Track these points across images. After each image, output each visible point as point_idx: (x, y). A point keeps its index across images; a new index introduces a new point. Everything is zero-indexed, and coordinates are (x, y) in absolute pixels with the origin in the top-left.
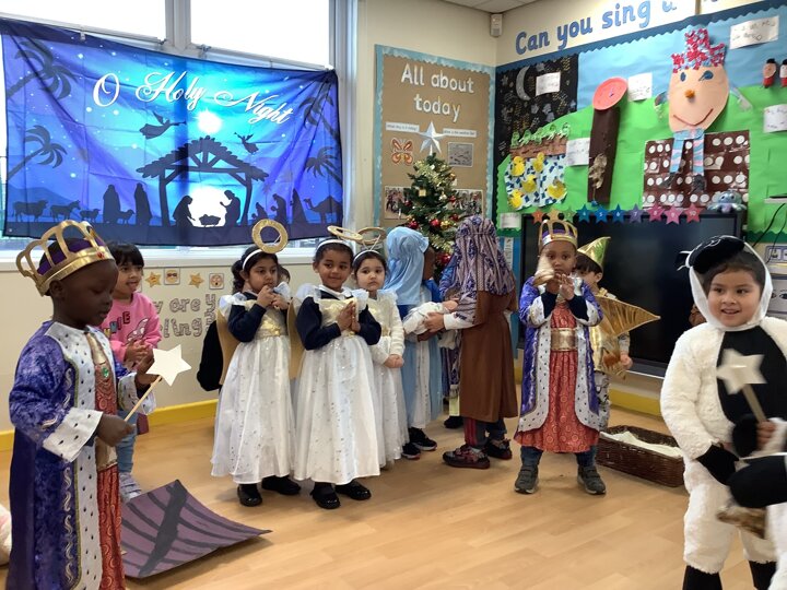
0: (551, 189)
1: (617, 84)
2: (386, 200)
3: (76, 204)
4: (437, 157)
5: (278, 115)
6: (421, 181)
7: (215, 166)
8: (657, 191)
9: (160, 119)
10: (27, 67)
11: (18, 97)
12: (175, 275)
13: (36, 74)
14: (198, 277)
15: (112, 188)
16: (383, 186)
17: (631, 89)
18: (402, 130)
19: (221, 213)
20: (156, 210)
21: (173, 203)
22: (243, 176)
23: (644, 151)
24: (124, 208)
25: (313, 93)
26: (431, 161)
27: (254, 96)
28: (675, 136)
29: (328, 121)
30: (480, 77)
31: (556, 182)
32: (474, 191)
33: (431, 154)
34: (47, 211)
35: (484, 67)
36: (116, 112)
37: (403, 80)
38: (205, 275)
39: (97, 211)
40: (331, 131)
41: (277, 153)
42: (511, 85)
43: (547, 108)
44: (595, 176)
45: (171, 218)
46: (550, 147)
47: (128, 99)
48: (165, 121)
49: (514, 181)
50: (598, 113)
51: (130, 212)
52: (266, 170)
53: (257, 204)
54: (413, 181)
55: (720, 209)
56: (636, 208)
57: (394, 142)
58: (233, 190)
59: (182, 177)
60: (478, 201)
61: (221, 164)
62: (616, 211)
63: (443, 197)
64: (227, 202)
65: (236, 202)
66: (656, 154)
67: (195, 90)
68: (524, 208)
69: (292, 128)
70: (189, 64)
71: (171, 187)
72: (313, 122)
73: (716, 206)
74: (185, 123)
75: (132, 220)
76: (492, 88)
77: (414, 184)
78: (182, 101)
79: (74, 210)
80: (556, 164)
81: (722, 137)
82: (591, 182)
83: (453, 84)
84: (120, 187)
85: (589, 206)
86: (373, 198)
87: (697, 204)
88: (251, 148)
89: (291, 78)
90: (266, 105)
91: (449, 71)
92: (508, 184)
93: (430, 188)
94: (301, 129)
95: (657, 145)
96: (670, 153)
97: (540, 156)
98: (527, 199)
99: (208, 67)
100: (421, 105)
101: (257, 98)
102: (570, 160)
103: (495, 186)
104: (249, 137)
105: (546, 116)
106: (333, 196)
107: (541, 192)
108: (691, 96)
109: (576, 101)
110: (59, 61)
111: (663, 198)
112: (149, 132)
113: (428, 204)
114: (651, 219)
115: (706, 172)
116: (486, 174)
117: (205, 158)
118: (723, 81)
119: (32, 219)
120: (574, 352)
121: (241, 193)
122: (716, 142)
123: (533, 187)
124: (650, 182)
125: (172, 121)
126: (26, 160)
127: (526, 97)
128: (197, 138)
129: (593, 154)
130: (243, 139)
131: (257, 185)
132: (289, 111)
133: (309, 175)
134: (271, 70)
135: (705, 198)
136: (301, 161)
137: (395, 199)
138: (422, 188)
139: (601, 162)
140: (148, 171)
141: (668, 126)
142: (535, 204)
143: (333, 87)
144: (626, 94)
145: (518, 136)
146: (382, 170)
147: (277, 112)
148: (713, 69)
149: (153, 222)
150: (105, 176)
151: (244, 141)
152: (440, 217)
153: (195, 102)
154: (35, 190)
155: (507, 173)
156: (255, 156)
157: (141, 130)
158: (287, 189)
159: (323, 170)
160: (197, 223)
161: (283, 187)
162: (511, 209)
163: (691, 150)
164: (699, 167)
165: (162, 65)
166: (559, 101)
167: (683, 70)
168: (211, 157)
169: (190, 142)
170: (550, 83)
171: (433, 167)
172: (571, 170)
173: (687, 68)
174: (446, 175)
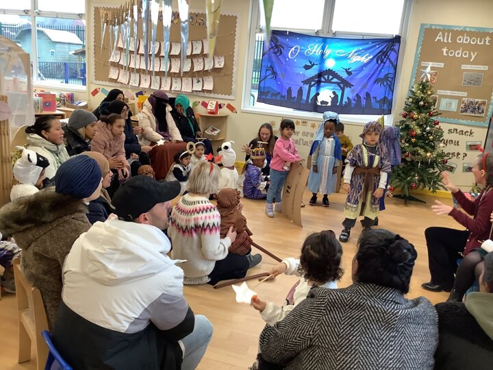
3: (279, 93)
5: (364, 59)
9: (311, 63)
11: (266, 56)
12: (305, 122)
13: (273, 48)
14: (314, 124)
15: (290, 88)
20: (304, 97)
22: (342, 85)
25: (384, 48)
26: (423, 84)
29: (392, 60)
32: (480, 100)
33: (424, 81)
37: (436, 40)
39: (285, 96)
40: (392, 64)
41: (360, 76)
48: (313, 63)
51: (295, 97)
52: (353, 83)
58: (336, 91)
59: (318, 85)
60: (482, 107)
61: (335, 80)
64: (333, 96)
65: (336, 96)
67: (328, 50)
69: (370, 65)
70: (328, 40)
71: (313, 89)
72: (382, 62)
78: (323, 54)
79: (278, 95)
83: (474, 41)
88: (349, 73)
89: (372, 43)
90: (358, 55)
91: (471, 34)
94: (375, 65)
99: (333, 40)
100: (447, 52)
101: (355, 52)
104: (349, 69)
110: (280, 42)
112: (307, 67)
117: (328, 77)
126: (266, 77)
128: (326, 69)
130: (346, 70)
131: (347, 90)
132: (371, 57)
133: (377, 86)
134: (363, 40)
136: (373, 79)
140: (305, 82)
153: (327, 55)
154: (267, 87)
157: (304, 67)
159: (385, 83)
168: (331, 77)
169: (323, 71)
171: (420, 87)
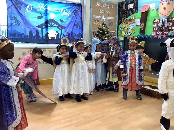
0: (131, 31)
1: (147, 6)
2: (93, 34)
3: (23, 34)
4: (105, 23)
5: (68, 14)
6: (101, 29)
7: (54, 25)
8: (156, 31)
9: (41, 15)
10: (12, 3)
11: (10, 10)
12: (45, 50)
13: (14, 4)
14: (50, 51)
15: (31, 30)
16: (92, 30)
17: (150, 7)
18: (96, 17)
19: (55, 36)
20: (41, 36)
21: (44, 34)
22: (60, 28)
23: (153, 22)
24: (34, 35)
25: (76, 9)
26: (103, 24)
27: (62, 9)
28: (161, 18)
29: (80, 15)
30: (115, 5)
31: (132, 29)
32: (113, 32)
33: (103, 23)
34: (17, 35)
35: (116, 2)
36: (31, 13)
37: (97, 6)
38: (52, 50)
39: (28, 36)
40: (80, 17)
41: (68, 22)
42: (122, 7)
43: (131, 12)
44: (141, 28)
45: (44, 37)
46: (131, 21)
47: (34, 10)
48: (42, 15)
49: (122, 29)
50: (143, 13)
51: (35, 36)
52: (65, 26)
53: (63, 34)
54: (99, 29)
55: (171, 35)
56: (151, 35)
57: (95, 20)
58: (58, 31)
59: (46, 28)
60: (114, 34)
61: (55, 25)
62: (146, 36)
63: (106, 33)
64: (57, 34)
65: (58, 34)
66: (156, 22)
67: (49, 8)
68: (125, 35)
69: (71, 17)
70: (48, 2)
71: (44, 30)
72: (76, 15)
73: (170, 34)
74: (47, 16)
75: (35, 38)
76: (118, 8)
77: (99, 30)
78: (46, 10)
79: (23, 35)
80: (132, 25)
81: (172, 18)
82: (141, 29)
83: (109, 7)
84: (33, 30)
85: (140, 35)
86: (90, 33)
87: (166, 34)
88: (62, 21)
89: (71, 5)
90: (65, 11)
91: (107, 4)
92: (121, 30)
93: (103, 31)
94: (73, 17)
95: (156, 20)
96: (159, 22)
97: (129, 23)
98: (125, 33)
99: (52, 3)
100: (101, 12)
101: (63, 10)
102: (136, 24)
103: (118, 30)
104: (61, 19)
105: (130, 14)
106: (81, 33)
107: (129, 32)
108: (165, 9)
109: (137, 10)
110: (18, 1)
111: (157, 33)
112: (39, 18)
113: (102, 34)
114: (154, 38)
115: (167, 26)
116: (116, 28)
117: (52, 24)
118: (172, 5)
119: (13, 37)
120: (135, 67)
121: (60, 32)
122: (170, 19)
123: (127, 30)
124: (154, 29)
125: (44, 15)
126: (12, 24)
127: (126, 10)
128: (50, 19)
129: (141, 23)
130: (60, 19)
131: (63, 30)
132: (71, 13)
133: (75, 28)
134: (66, 3)
135: (167, 33)
136: (73, 24)
137: (95, 33)
138: (101, 31)
139: (143, 24)
140: (39, 27)
141: (159, 16)
142: (127, 35)
143: (81, 7)
144: (149, 8)
145: (123, 19)
146: (92, 27)
147: (68, 13)
148: (170, 2)
149: (40, 38)
150: (29, 28)
151: (60, 20)
152: (105, 37)
153: (49, 11)
154: (14, 31)
155: (121, 27)
156: (63, 23)
157: (37, 17)
158: (70, 31)
159: (78, 27)
160: (50, 39)
161: (69, 30)
162: (122, 36)
163: (164, 21)
164: (166, 25)
165: (42, 2)
166: (133, 10)
167: (163, 2)
168: (53, 23)
169: (48, 20)
170: (131, 6)
171: (103, 26)
172: (136, 26)
173: (164, 2)
174: (107, 28)
